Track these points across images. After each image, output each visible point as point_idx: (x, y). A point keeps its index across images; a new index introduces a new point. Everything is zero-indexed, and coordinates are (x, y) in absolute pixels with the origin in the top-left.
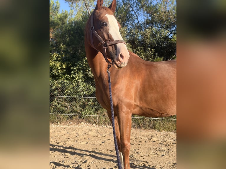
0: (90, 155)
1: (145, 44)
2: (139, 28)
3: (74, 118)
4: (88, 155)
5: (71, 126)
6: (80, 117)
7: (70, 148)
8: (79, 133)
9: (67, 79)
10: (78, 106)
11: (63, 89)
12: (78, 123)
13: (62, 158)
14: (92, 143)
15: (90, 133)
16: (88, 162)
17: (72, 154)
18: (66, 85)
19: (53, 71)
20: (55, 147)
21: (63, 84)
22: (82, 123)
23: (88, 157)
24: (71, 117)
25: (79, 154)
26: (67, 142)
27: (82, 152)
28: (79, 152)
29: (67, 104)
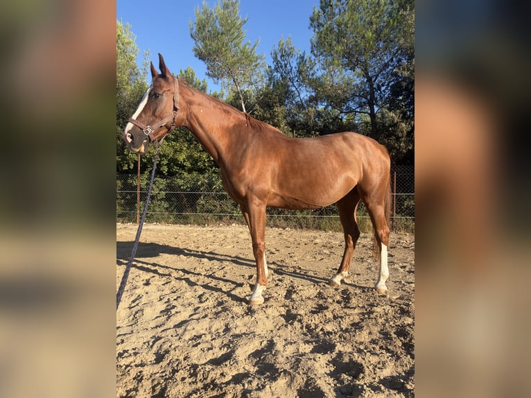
0: (232, 261)
1: (308, 126)
2: (300, 106)
3: (224, 219)
4: (229, 261)
5: (220, 228)
6: (231, 218)
7: (210, 253)
8: (228, 236)
9: (216, 173)
10: (229, 205)
11: (210, 185)
12: (229, 224)
13: (196, 265)
14: (239, 247)
15: (241, 235)
16: (226, 268)
17: (210, 259)
18: (214, 179)
19: (199, 164)
20: (192, 252)
21: (210, 178)
22: (234, 224)
23: (228, 263)
24: (221, 218)
25: (218, 260)
26: (209, 247)
27: (223, 257)
28: (219, 257)
29: (217, 203)
